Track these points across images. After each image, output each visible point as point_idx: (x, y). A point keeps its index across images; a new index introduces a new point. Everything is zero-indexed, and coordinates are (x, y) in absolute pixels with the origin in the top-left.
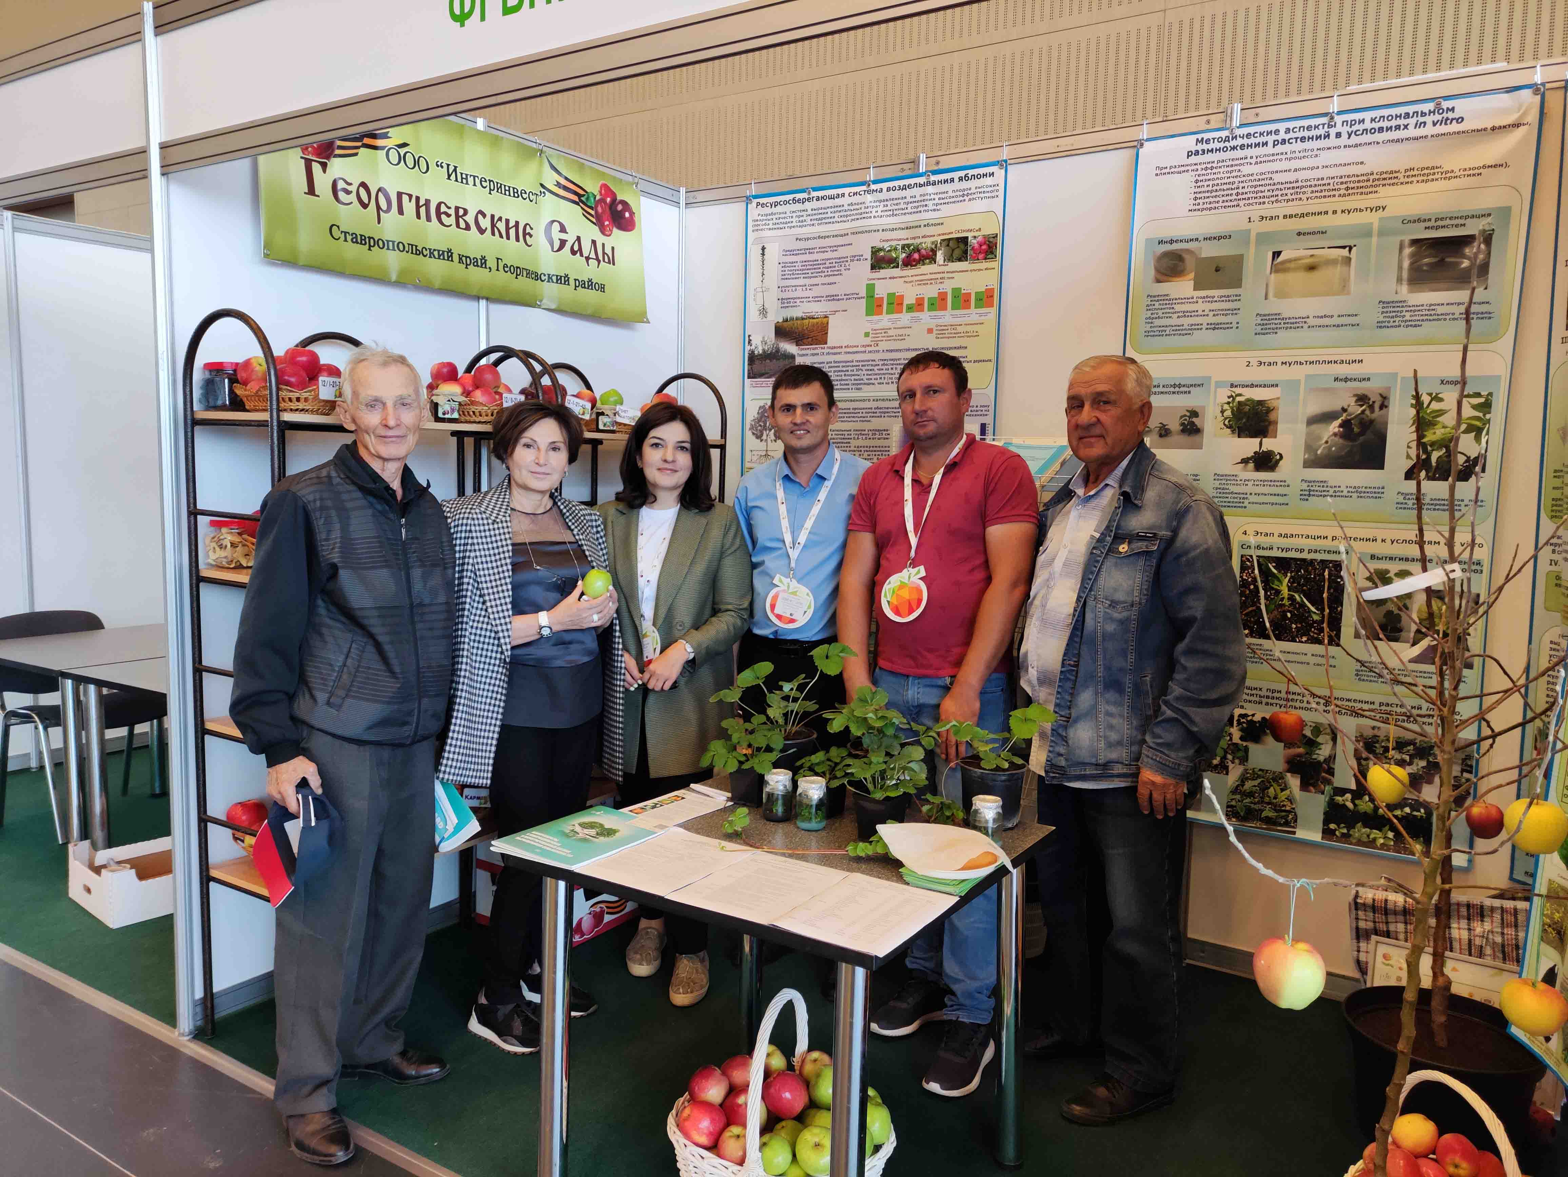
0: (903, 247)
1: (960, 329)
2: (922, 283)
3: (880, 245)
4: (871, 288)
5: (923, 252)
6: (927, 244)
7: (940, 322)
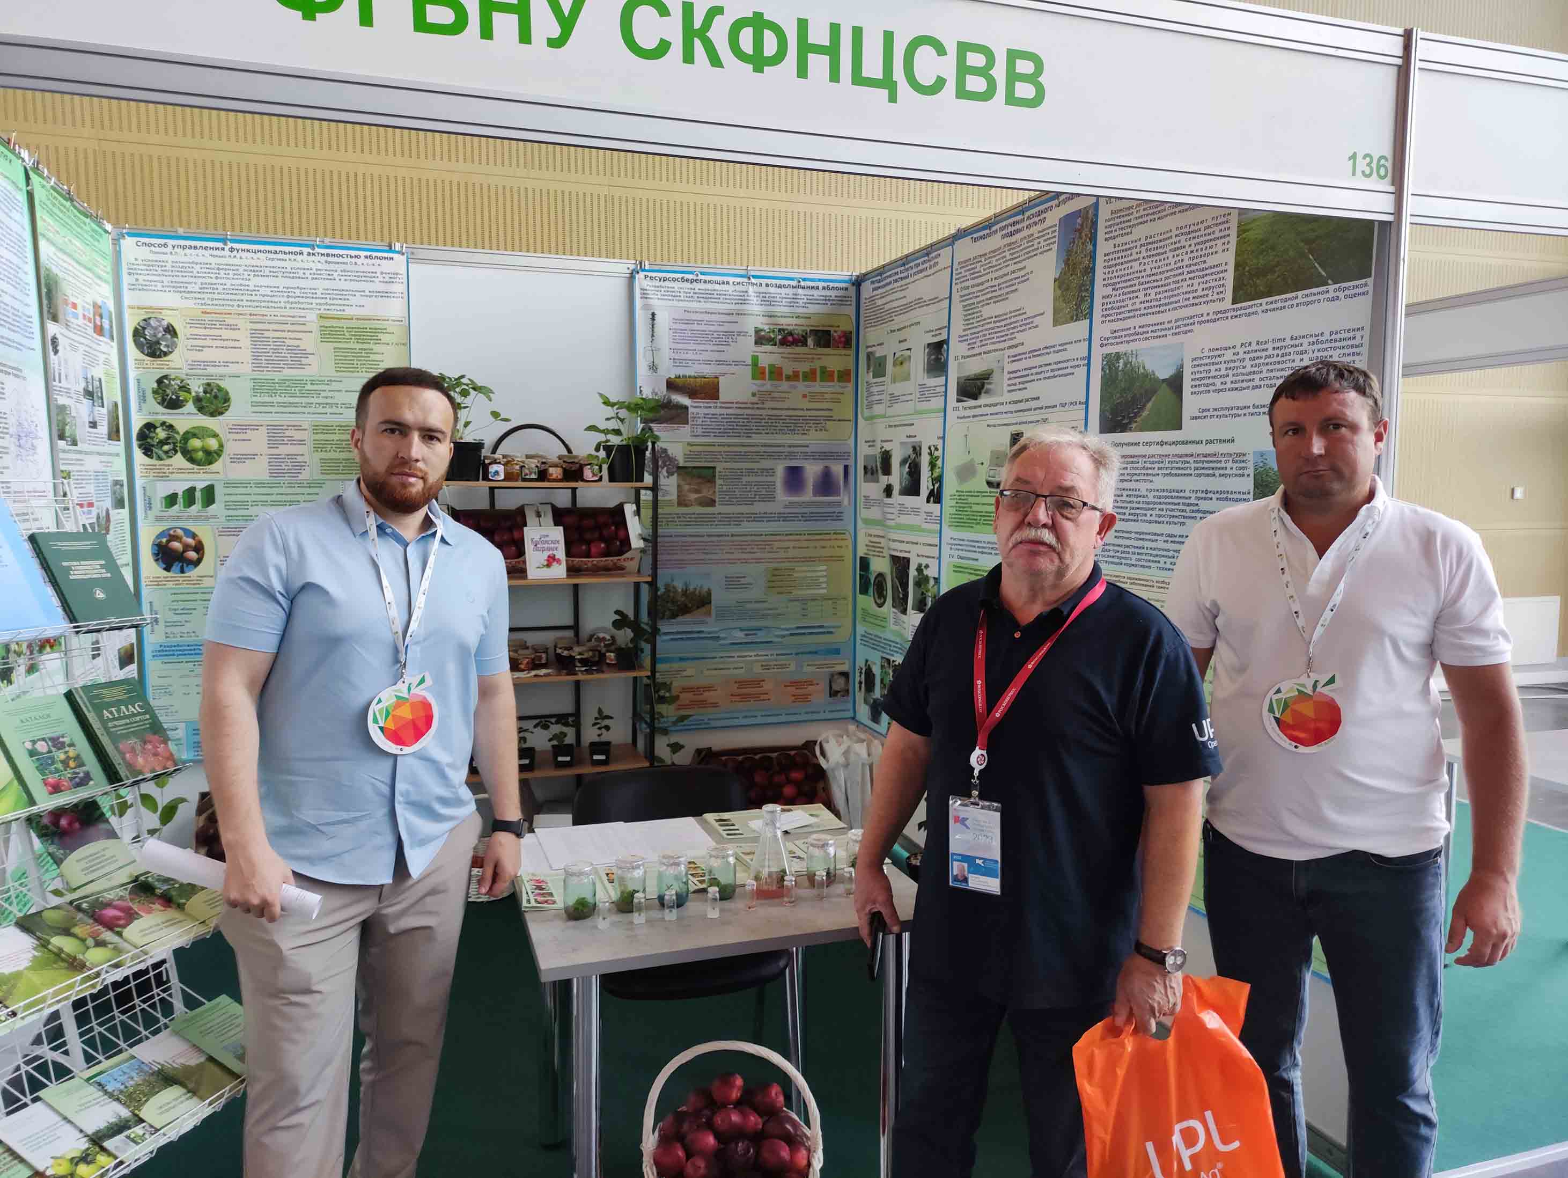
0: (780, 330)
1: (826, 396)
2: (795, 360)
3: (761, 327)
4: (755, 359)
5: (796, 336)
6: (798, 331)
7: (811, 390)
